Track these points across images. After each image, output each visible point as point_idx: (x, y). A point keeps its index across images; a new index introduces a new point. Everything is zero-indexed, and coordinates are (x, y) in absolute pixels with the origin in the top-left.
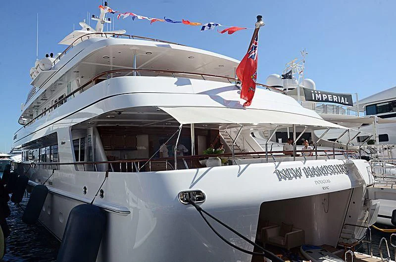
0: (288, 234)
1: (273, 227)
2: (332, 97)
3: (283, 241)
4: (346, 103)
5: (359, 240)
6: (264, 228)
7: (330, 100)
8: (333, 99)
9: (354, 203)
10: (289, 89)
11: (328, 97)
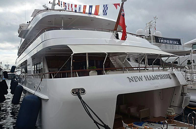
0: (140, 111)
1: (134, 107)
2: (169, 41)
3: (138, 114)
4: (177, 44)
5: (179, 114)
6: (129, 107)
7: (168, 43)
8: (170, 42)
9: (175, 94)
10: (148, 37)
11: (167, 41)
